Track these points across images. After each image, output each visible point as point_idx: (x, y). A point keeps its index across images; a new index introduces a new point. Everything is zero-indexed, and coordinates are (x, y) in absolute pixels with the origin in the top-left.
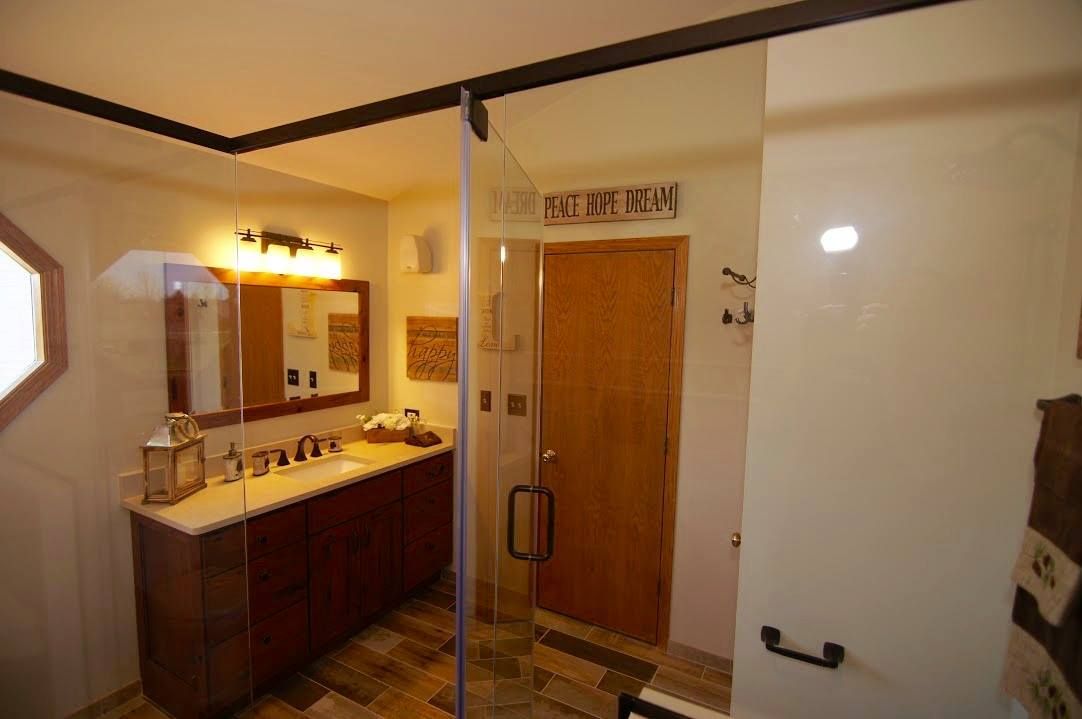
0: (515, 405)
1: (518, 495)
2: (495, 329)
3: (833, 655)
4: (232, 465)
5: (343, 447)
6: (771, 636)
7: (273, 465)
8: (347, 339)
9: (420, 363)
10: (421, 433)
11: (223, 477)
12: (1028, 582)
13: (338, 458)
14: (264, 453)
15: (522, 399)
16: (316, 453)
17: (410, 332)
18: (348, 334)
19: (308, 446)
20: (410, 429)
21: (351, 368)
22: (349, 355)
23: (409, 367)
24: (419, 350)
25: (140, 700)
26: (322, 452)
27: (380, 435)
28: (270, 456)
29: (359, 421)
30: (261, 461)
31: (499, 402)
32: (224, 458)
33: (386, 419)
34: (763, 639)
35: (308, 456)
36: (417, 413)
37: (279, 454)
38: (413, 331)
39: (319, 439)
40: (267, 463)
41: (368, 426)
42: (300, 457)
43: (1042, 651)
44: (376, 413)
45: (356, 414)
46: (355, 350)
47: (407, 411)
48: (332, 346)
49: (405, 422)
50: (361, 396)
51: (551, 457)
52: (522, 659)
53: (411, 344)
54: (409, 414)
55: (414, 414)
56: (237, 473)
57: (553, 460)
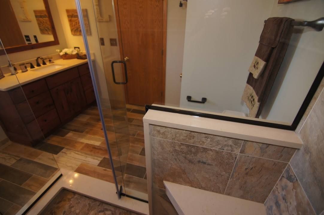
0: (113, 42)
1: (114, 64)
2: (101, 13)
3: (204, 100)
4: (12, 69)
5: (54, 61)
6: (189, 99)
7: (29, 69)
8: (44, 21)
9: (75, 29)
10: (82, 55)
11: (10, 74)
12: (252, 71)
13: (54, 65)
14: (23, 64)
15: (115, 40)
16: (44, 63)
17: (68, 16)
18: (44, 19)
19: (40, 61)
20: (77, 54)
21: (49, 33)
22: (47, 27)
23: (72, 30)
24: (74, 23)
25: (10, 142)
26: (47, 63)
27: (66, 56)
28: (27, 65)
29: (57, 52)
30: (23, 67)
31: (107, 42)
32: (8, 66)
33: (68, 51)
34: (187, 99)
35: (42, 65)
36: (79, 48)
37: (29, 65)
38: (70, 15)
39: (44, 58)
40: (26, 67)
41: (61, 54)
42: (38, 65)
43: (252, 88)
44: (64, 49)
45: (55, 50)
46: (48, 25)
47: (75, 48)
48: (39, 24)
49: (75, 51)
50: (56, 42)
51: (127, 59)
52: (125, 117)
53: (70, 21)
54: (76, 49)
55: (78, 49)
56: (15, 71)
57: (128, 60)
